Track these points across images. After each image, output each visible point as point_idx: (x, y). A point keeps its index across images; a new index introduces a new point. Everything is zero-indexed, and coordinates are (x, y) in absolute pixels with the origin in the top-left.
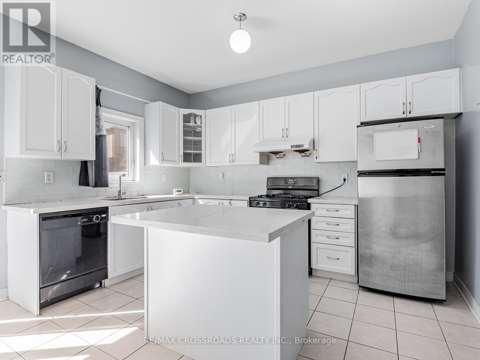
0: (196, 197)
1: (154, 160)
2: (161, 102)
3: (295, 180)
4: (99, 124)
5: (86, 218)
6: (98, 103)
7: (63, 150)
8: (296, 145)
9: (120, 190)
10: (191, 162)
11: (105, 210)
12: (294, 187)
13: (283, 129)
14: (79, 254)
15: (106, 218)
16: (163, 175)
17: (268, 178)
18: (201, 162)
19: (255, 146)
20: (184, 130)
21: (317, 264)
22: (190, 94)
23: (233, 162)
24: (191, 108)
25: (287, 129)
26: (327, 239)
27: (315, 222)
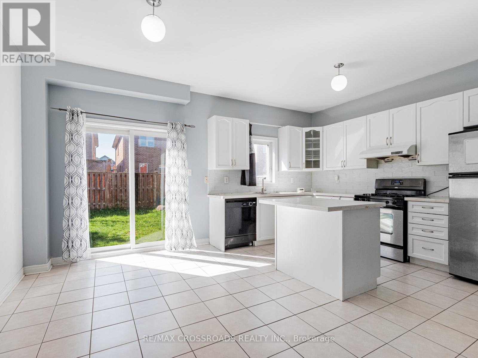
0: (314, 194)
1: (284, 168)
2: (289, 126)
3: (401, 181)
4: (251, 147)
5: (245, 203)
6: (250, 134)
7: (234, 164)
8: (396, 152)
9: (263, 188)
10: (311, 168)
11: (255, 199)
12: (400, 188)
13: (387, 138)
14: (240, 227)
15: (255, 204)
16: (291, 178)
17: (376, 180)
18: (319, 167)
19: (361, 154)
20: (306, 143)
21: (413, 252)
22: (312, 114)
23: (345, 167)
24: (313, 126)
25: (391, 138)
26: (422, 232)
27: (411, 217)
